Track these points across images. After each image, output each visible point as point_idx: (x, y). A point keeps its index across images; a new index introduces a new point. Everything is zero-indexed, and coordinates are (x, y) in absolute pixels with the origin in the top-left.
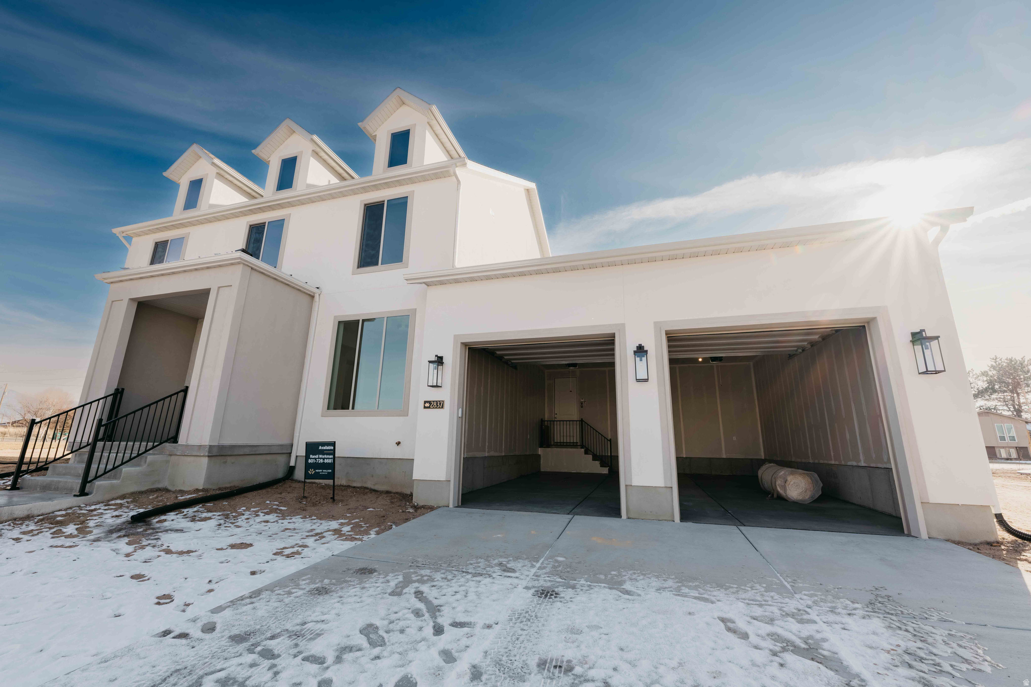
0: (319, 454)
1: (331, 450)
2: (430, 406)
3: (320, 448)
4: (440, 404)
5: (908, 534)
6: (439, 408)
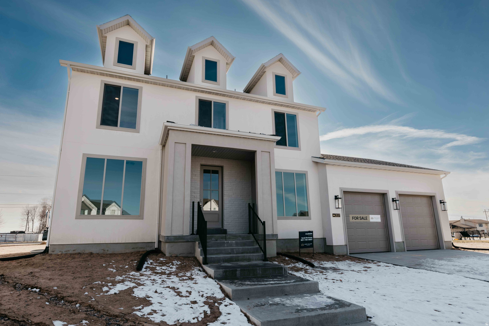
0: (306, 237)
1: (311, 235)
2: (335, 216)
3: (306, 234)
4: (339, 215)
5: (440, 249)
6: (339, 217)
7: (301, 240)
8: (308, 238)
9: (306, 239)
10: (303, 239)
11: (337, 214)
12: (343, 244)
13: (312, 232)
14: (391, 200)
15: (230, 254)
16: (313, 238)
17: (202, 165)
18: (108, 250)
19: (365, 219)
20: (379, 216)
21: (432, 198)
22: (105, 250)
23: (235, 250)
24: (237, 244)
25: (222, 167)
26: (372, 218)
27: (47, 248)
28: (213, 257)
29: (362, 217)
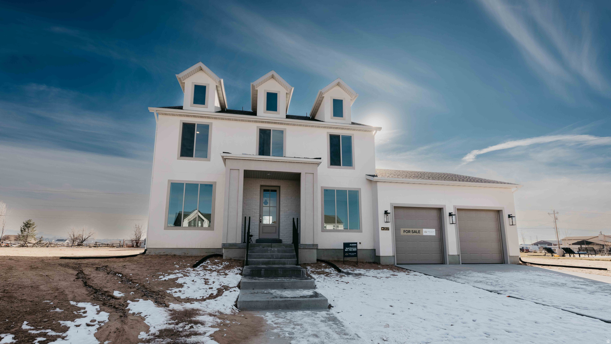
0: (350, 247)
1: (356, 246)
2: (384, 229)
3: (350, 245)
4: (388, 229)
5: (504, 263)
7: (346, 250)
8: (352, 248)
9: (350, 249)
11: (386, 228)
12: (391, 254)
14: (448, 214)
15: (271, 258)
16: (357, 249)
17: (261, 186)
18: (188, 254)
19: (418, 232)
20: (434, 230)
21: (500, 212)
22: (185, 253)
23: (274, 256)
24: (279, 251)
25: (279, 187)
26: (426, 232)
27: (146, 250)
29: (415, 231)
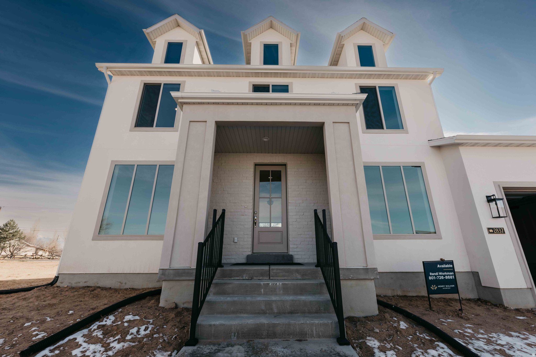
0: (438, 271)
1: (450, 267)
3: (438, 266)
4: (501, 230)
6: (502, 233)
7: (430, 278)
8: (444, 274)
9: (439, 275)
10: (433, 276)
11: (498, 228)
13: (451, 262)
16: (455, 275)
17: (256, 165)
22: (122, 283)
23: (274, 306)
24: (286, 290)
25: (285, 165)
27: (57, 278)
28: (214, 325)
